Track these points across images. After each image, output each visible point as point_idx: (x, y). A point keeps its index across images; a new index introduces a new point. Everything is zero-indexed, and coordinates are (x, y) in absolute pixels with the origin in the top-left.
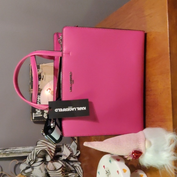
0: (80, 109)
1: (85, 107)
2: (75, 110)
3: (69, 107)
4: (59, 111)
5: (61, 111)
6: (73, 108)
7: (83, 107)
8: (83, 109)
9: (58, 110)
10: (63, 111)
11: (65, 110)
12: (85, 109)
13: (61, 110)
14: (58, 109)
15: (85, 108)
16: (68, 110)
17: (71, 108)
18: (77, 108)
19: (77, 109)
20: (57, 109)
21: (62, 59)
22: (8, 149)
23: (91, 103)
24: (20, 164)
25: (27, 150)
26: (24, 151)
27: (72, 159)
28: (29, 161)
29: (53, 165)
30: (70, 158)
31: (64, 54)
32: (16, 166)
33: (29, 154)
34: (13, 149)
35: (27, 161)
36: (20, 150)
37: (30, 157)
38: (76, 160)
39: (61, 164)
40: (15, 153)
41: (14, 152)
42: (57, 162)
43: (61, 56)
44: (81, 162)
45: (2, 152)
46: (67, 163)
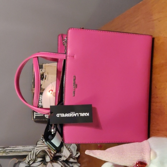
0: (82, 115)
1: (88, 113)
2: (78, 116)
3: (71, 112)
4: (61, 116)
5: (63, 116)
6: (75, 113)
8: (87, 114)
9: (60, 115)
10: (65, 116)
11: (67, 115)
12: (88, 115)
13: (63, 115)
14: (60, 114)
15: (88, 114)
16: (71, 115)
17: (74, 113)
18: (79, 114)
19: (79, 115)
20: (59, 114)
21: (66, 61)
22: (8, 148)
23: (95, 108)
24: (19, 162)
25: (27, 149)
26: (24, 150)
27: (71, 160)
28: (28, 161)
29: (52, 165)
30: (70, 159)
31: (68, 57)
32: (16, 164)
33: (28, 153)
34: (13, 148)
35: (26, 160)
36: (20, 149)
37: (29, 157)
38: (76, 161)
39: (60, 165)
40: (15, 152)
41: (13, 150)
42: (57, 163)
43: (65, 59)
44: (80, 164)
45: (2, 150)
46: (66, 164)
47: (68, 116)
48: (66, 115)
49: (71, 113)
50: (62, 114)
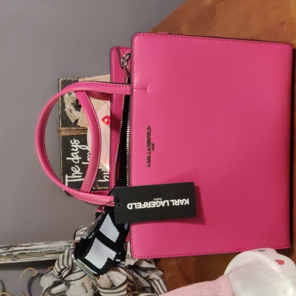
0: (176, 202)
1: (188, 199)
2: (168, 205)
3: (154, 199)
4: (136, 208)
5: (141, 207)
6: (163, 201)
7: (184, 200)
8: (184, 202)
9: (134, 206)
10: (143, 207)
11: (147, 205)
12: (188, 204)
13: (139, 206)
14: (134, 204)
15: (187, 202)
16: (154, 204)
17: (160, 201)
18: (171, 201)
19: (171, 203)
20: (131, 204)
21: (131, 99)
22: (16, 246)
24: (40, 275)
27: (145, 265)
28: (59, 270)
29: (108, 277)
30: (141, 263)
31: (135, 90)
32: (32, 280)
33: (58, 255)
35: (54, 269)
36: (41, 249)
37: (61, 262)
38: (153, 266)
39: (124, 274)
41: (28, 251)
42: (117, 271)
43: (128, 93)
44: (162, 271)
45: (5, 252)
46: (135, 274)
47: (150, 207)
48: (144, 205)
49: (155, 201)
50: (138, 203)
